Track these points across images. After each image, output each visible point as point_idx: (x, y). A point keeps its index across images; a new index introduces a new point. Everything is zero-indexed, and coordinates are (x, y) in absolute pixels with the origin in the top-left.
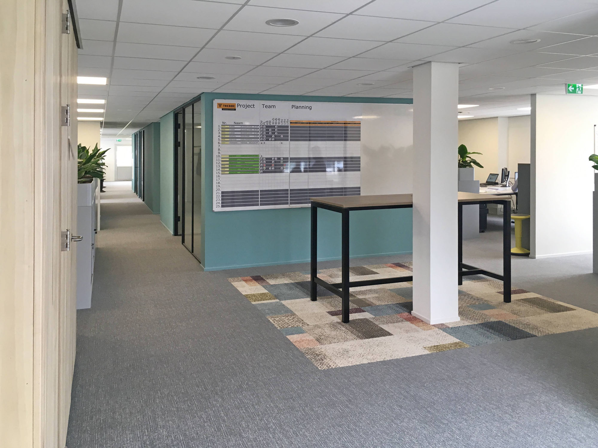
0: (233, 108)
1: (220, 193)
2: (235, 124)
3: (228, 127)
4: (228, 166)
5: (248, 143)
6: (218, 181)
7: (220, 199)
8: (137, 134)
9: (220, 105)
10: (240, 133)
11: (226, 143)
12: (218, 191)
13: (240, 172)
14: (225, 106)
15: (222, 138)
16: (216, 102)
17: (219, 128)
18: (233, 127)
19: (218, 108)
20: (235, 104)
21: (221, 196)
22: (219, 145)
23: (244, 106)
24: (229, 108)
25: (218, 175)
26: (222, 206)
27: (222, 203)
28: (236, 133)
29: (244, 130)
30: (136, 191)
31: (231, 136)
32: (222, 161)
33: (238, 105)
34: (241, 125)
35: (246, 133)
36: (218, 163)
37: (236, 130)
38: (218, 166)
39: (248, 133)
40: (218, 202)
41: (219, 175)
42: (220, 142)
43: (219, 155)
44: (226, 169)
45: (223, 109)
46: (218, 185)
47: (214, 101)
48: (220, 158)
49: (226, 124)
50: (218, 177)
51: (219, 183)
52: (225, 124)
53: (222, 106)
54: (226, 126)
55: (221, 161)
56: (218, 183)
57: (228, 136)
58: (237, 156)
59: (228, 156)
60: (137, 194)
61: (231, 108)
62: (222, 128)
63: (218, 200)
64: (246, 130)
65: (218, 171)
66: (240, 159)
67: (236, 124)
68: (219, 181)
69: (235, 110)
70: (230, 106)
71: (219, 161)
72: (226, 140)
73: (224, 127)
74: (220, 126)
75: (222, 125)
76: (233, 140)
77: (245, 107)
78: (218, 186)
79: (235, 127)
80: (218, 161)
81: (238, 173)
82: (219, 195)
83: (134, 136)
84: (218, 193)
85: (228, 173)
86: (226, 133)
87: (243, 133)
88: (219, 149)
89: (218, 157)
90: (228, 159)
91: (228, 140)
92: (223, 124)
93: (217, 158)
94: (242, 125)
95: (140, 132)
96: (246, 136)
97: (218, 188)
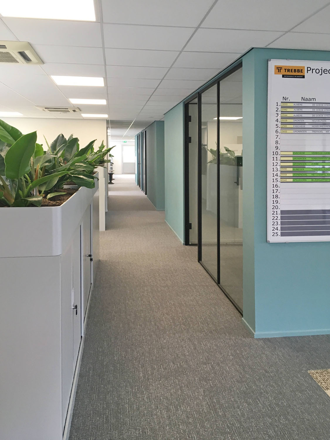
0: (300, 74)
1: (279, 212)
2: (303, 101)
3: (292, 105)
4: (291, 169)
5: (324, 132)
6: (275, 194)
7: (279, 223)
8: (139, 135)
9: (279, 69)
10: (311, 116)
11: (288, 132)
12: (275, 210)
13: (310, 180)
14: (287, 70)
15: (282, 123)
16: (273, 64)
17: (277, 107)
18: (300, 105)
19: (275, 74)
20: (304, 67)
21: (279, 218)
22: (277, 134)
23: (317, 71)
24: (294, 74)
25: (275, 184)
26: (283, 235)
27: (282, 229)
28: (304, 115)
29: (318, 110)
30: (139, 183)
31: (297, 121)
32: (282, 161)
33: (309, 69)
34: (313, 101)
35: (321, 116)
36: (275, 164)
37: (304, 110)
38: (275, 170)
39: (324, 116)
40: (276, 227)
41: (277, 183)
42: (279, 129)
43: (277, 151)
44: (288, 175)
45: (283, 76)
46: (275, 199)
47: (269, 62)
48: (279, 157)
49: (288, 101)
50: (275, 186)
51: (277, 196)
52: (286, 101)
53: (283, 71)
54: (289, 105)
55: (280, 161)
56: (275, 197)
57: (292, 121)
58: (306, 153)
59: (292, 153)
60: (140, 186)
61: (297, 74)
62: (282, 107)
63: (276, 223)
64: (321, 110)
65: (276, 177)
66: (310, 159)
67: (305, 101)
68: (277, 193)
69: (303, 77)
70: (295, 71)
71: (277, 161)
72: (288, 126)
73: (285, 105)
74: (279, 104)
75: (282, 102)
76: (299, 126)
77: (320, 73)
78: (274, 201)
79: (304, 105)
80: (275, 162)
81: (308, 180)
82: (277, 215)
83: (136, 137)
84: (275, 213)
85: (291, 180)
86: (289, 115)
87: (316, 116)
88: (277, 142)
89: (275, 154)
90: (291, 159)
91: (292, 126)
92: (284, 101)
93: (273, 156)
94: (315, 102)
95: (142, 133)
96: (320, 121)
97: (275, 205)
